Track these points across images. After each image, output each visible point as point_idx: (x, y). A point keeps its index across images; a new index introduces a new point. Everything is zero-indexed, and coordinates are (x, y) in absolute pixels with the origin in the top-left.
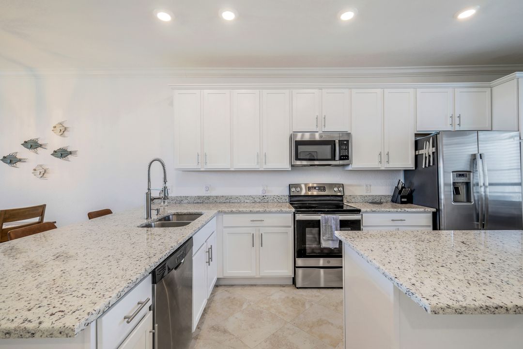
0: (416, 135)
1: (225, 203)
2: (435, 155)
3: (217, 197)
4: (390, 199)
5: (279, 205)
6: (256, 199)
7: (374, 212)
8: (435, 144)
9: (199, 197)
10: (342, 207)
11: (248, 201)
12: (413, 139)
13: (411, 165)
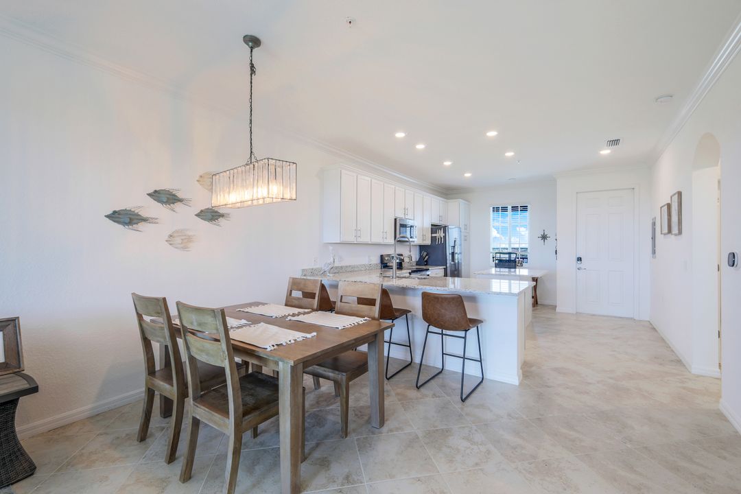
0: (432, 225)
2: (445, 237)
8: (445, 232)
12: (430, 227)
13: (428, 242)
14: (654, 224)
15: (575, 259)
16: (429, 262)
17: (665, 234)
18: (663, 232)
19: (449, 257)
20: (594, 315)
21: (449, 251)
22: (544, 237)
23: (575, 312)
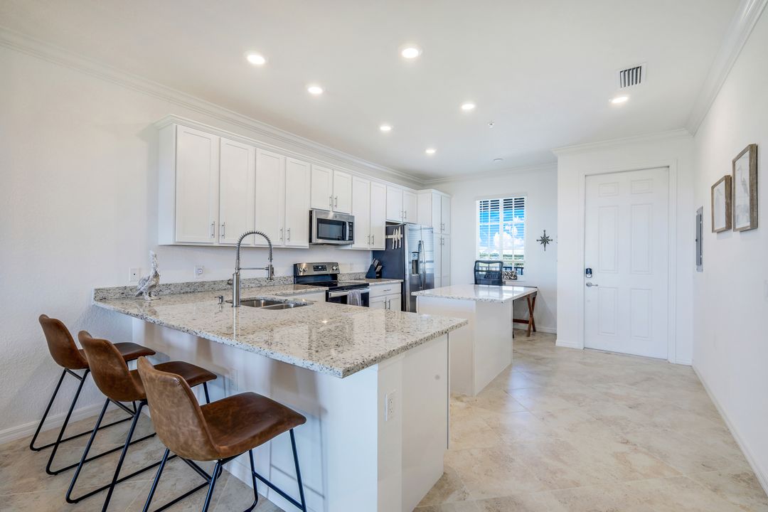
0: (387, 223)
1: (225, 289)
2: (403, 239)
3: (214, 283)
4: (365, 275)
5: (285, 287)
6: (261, 283)
7: (376, 285)
8: (403, 232)
9: (188, 285)
10: (336, 285)
11: (253, 285)
12: (384, 226)
13: (382, 247)
14: (700, 218)
15: (582, 272)
16: (384, 273)
17: (719, 232)
18: (715, 229)
19: (408, 267)
20: (608, 353)
21: (408, 258)
22: (545, 240)
23: (582, 348)
